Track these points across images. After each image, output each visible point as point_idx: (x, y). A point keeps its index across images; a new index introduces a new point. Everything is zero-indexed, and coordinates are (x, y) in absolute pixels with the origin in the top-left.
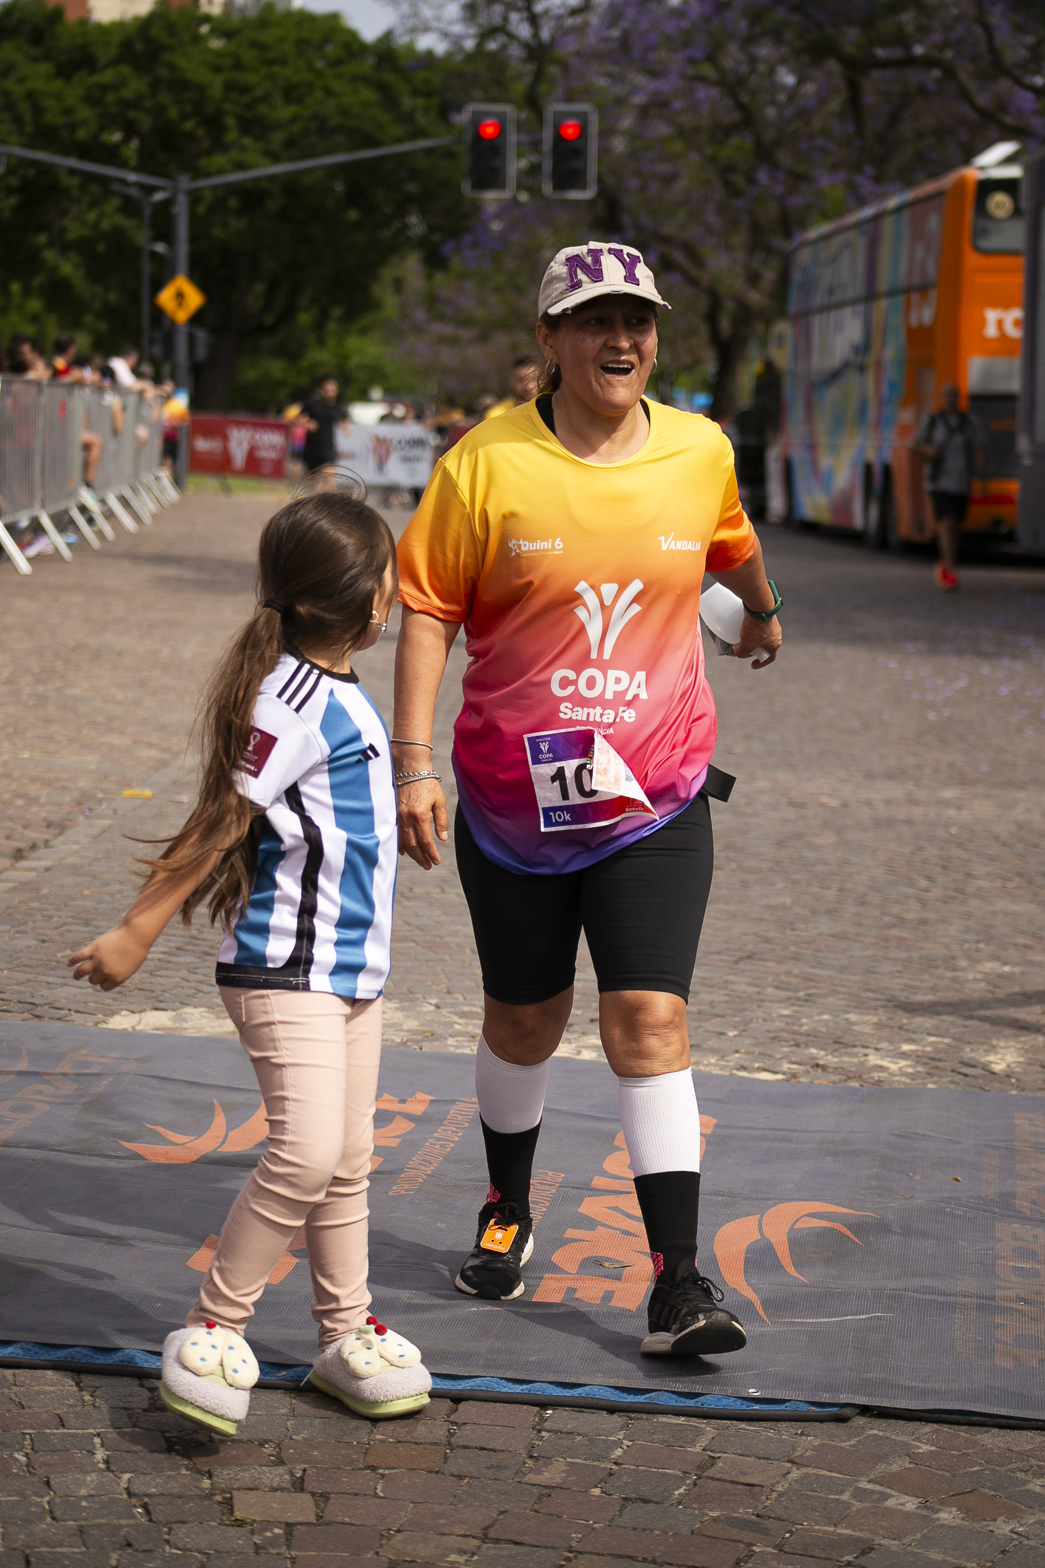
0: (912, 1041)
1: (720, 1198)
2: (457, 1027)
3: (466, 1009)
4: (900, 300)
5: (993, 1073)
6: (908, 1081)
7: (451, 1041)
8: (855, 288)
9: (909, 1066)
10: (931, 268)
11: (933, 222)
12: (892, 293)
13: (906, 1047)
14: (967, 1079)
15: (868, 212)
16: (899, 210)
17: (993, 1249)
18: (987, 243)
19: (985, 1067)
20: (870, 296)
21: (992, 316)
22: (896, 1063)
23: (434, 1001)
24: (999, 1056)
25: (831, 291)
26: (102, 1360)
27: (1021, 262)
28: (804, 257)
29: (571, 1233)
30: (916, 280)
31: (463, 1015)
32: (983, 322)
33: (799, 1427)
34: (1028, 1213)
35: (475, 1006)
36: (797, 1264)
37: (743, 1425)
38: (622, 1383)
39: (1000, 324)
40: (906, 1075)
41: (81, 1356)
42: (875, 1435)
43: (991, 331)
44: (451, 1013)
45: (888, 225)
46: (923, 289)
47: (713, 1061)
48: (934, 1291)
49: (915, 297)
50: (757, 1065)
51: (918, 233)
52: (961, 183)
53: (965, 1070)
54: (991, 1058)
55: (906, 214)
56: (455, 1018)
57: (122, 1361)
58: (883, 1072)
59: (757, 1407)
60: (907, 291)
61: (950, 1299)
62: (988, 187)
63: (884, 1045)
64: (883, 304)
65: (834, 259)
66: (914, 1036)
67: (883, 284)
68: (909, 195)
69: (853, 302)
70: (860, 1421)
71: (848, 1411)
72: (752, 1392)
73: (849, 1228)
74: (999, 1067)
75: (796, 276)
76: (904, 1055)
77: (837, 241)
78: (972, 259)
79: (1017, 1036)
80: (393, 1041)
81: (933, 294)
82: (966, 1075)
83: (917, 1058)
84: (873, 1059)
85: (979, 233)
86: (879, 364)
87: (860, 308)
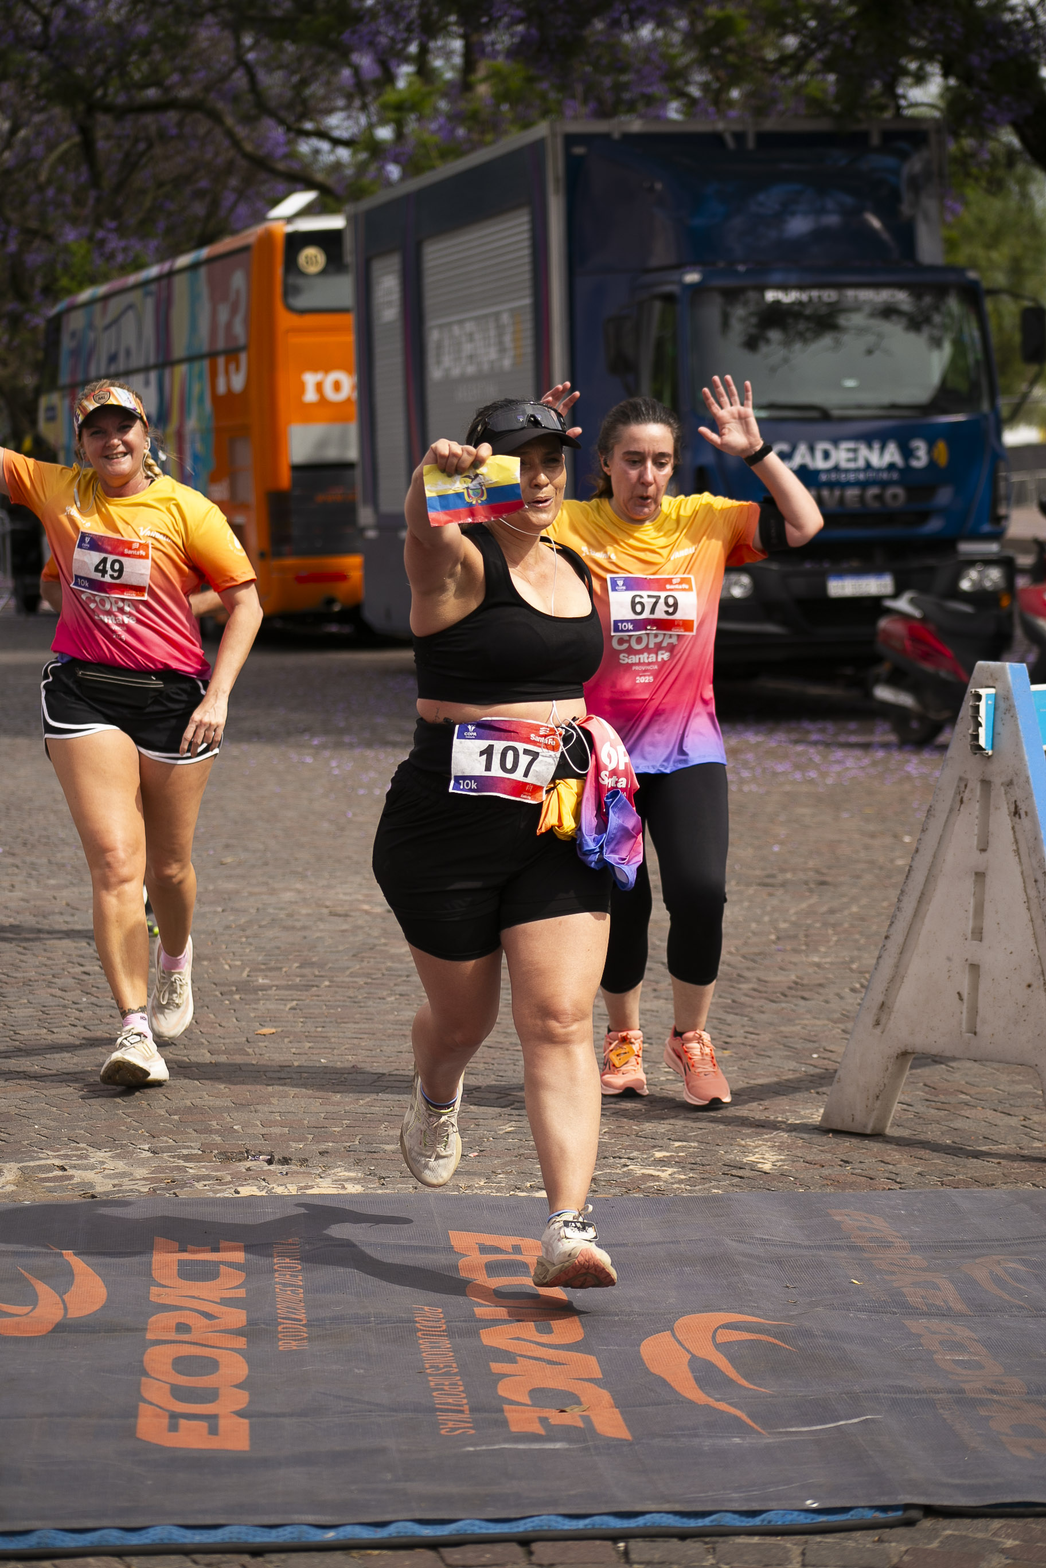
0: (661, 1148)
1: (616, 1318)
2: (191, 1171)
3: (185, 1152)
4: (206, 364)
5: (766, 1173)
6: (688, 1187)
7: (199, 1186)
8: (146, 352)
9: (679, 1173)
10: (239, 329)
11: (238, 280)
12: (190, 359)
13: (659, 1155)
14: (746, 1181)
15: (154, 271)
16: (194, 267)
17: (921, 1345)
18: (301, 302)
19: (752, 1166)
20: (165, 362)
21: (310, 379)
22: (663, 1171)
23: (146, 1147)
24: (757, 1156)
25: (113, 358)
26: (134, 1540)
27: (350, 320)
28: (76, 321)
29: (496, 1367)
30: (221, 345)
31: (187, 1158)
32: (302, 388)
33: (874, 1535)
34: (925, 1308)
35: (192, 1147)
36: (746, 1377)
37: (818, 1538)
38: (678, 1507)
39: (319, 387)
40: (681, 1182)
41: (115, 1538)
42: (951, 1535)
43: (311, 396)
44: (174, 1157)
45: (180, 283)
46: (232, 353)
47: (482, 1183)
48: (902, 1390)
49: (221, 361)
50: (528, 1184)
51: (219, 292)
52: (268, 237)
53: (734, 1172)
54: (753, 1158)
55: (203, 271)
56: (181, 1163)
57: (162, 1539)
58: (655, 1181)
59: (823, 1518)
60: (212, 355)
61: (924, 1396)
62: (297, 241)
63: (635, 1154)
64: (181, 370)
65: (116, 321)
66: (660, 1143)
67: (179, 350)
68: (204, 253)
69: (146, 369)
70: (927, 1523)
71: (914, 1514)
72: (811, 1504)
73: (775, 1338)
74: (767, 1167)
75: (67, 344)
76: (662, 1163)
77: (115, 305)
78: (285, 320)
79: (758, 1134)
80: (139, 1191)
81: (243, 357)
82: (741, 1177)
83: (680, 1164)
84: (638, 1170)
85: (290, 291)
86: (180, 436)
87: (153, 376)
